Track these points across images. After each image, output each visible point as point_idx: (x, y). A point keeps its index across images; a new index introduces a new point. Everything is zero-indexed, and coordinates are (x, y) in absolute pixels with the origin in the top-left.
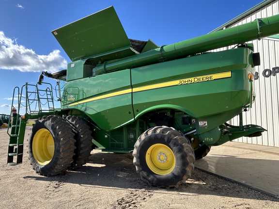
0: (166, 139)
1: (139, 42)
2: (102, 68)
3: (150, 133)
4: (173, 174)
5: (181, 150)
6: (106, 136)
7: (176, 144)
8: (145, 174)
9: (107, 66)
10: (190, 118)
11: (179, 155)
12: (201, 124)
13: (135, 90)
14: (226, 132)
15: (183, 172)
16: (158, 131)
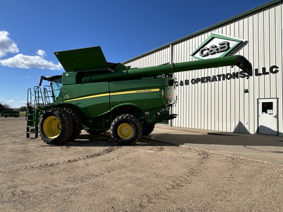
0: (128, 121)
1: (113, 64)
2: (88, 78)
3: (120, 118)
4: (131, 138)
5: (135, 126)
6: (90, 121)
7: (133, 123)
8: (117, 139)
9: (92, 78)
10: (141, 110)
11: (134, 128)
12: (146, 113)
13: (111, 94)
14: (159, 118)
15: (136, 136)
16: (124, 117)
